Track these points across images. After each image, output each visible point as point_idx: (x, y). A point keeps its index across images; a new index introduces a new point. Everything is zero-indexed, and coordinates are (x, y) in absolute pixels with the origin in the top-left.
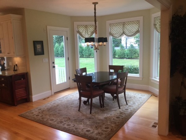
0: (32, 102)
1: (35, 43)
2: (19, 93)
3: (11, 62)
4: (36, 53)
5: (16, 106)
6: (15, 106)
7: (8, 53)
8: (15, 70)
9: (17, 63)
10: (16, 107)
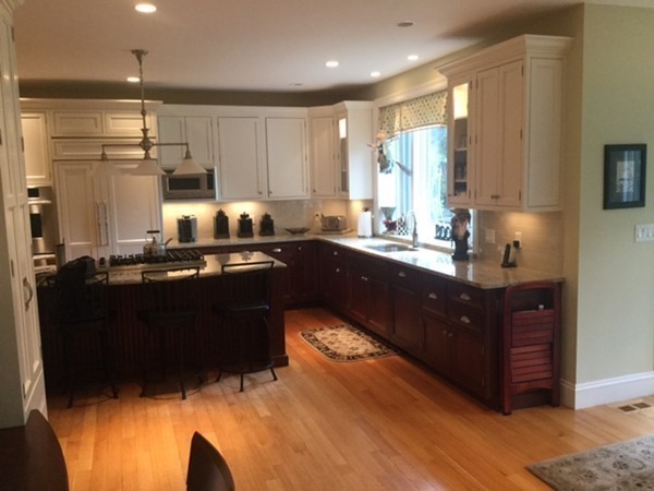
0: (573, 409)
1: (612, 154)
2: (526, 361)
3: (494, 231)
4: (611, 200)
5: (510, 414)
6: (505, 414)
7: (492, 197)
8: (508, 264)
9: (518, 235)
10: (506, 418)
